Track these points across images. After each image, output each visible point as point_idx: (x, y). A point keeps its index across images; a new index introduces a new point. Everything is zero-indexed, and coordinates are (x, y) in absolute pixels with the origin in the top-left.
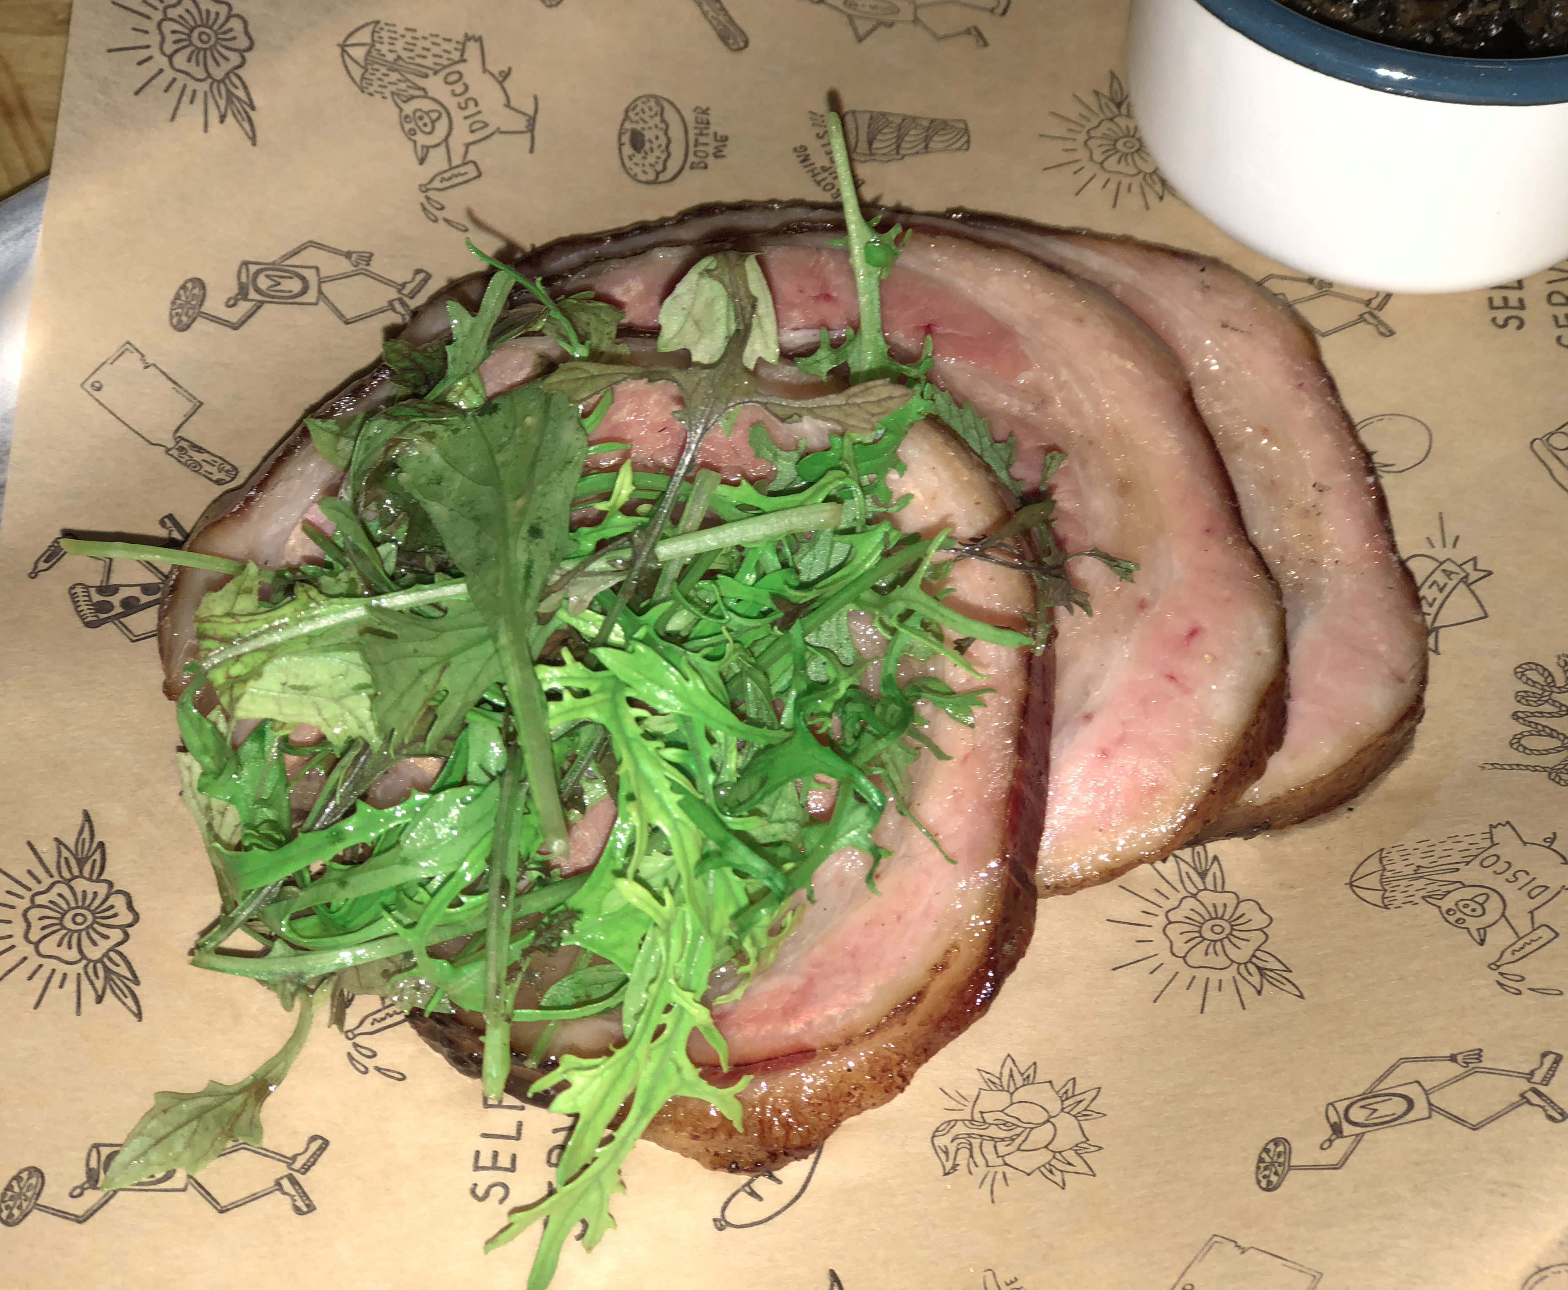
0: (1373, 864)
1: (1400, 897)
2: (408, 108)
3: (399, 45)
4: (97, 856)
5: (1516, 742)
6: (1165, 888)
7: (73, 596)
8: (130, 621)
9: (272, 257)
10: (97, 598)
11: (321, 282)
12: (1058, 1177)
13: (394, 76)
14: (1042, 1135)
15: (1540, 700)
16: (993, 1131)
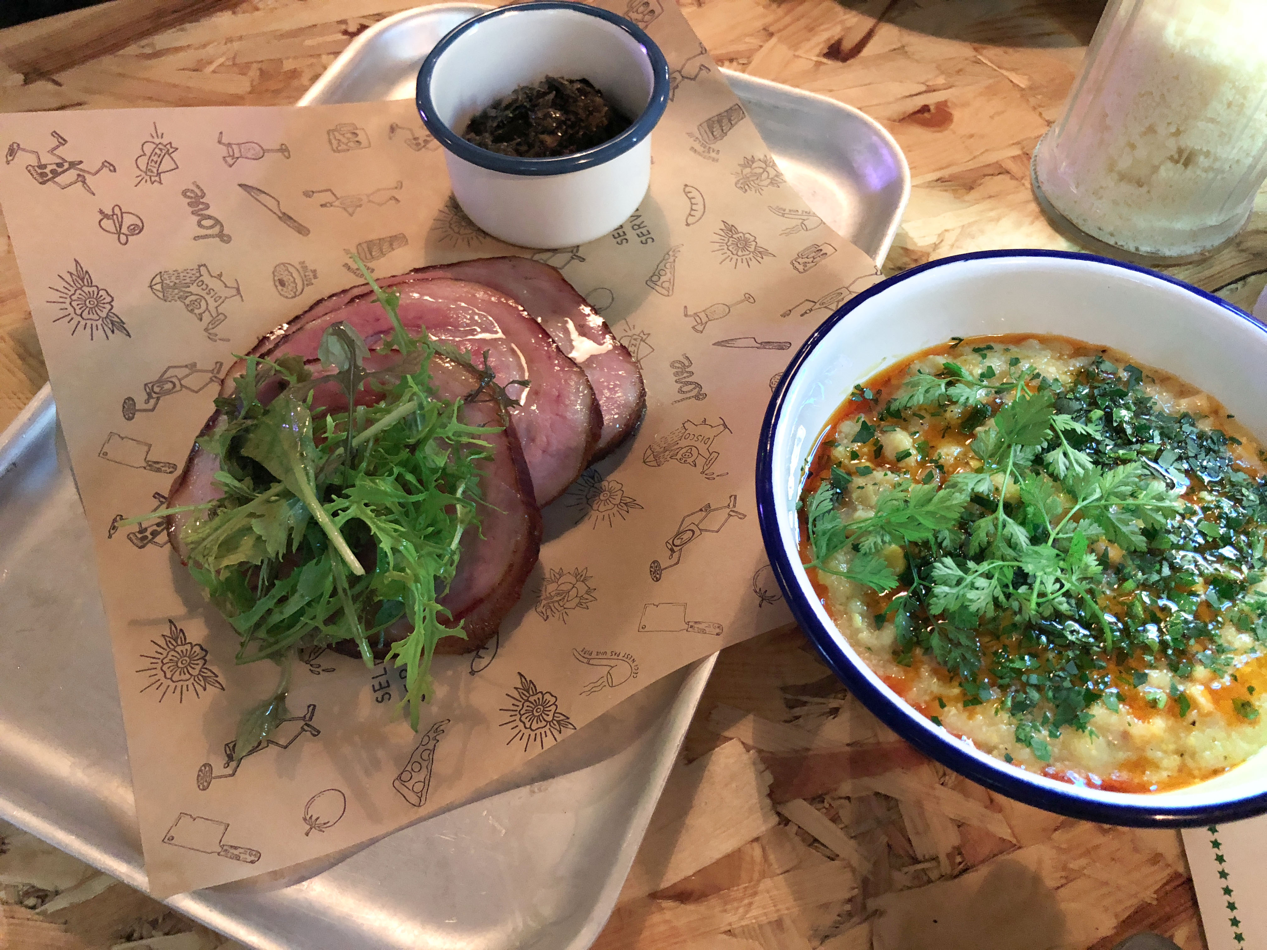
0: (649, 452)
1: (662, 460)
2: (187, 301)
3: (173, 278)
4: (181, 634)
5: (680, 391)
6: (582, 488)
7: (130, 540)
8: (157, 539)
9: (156, 378)
10: (139, 536)
11: (180, 380)
12: (584, 606)
13: (176, 291)
14: (573, 593)
15: (682, 373)
16: (556, 599)
